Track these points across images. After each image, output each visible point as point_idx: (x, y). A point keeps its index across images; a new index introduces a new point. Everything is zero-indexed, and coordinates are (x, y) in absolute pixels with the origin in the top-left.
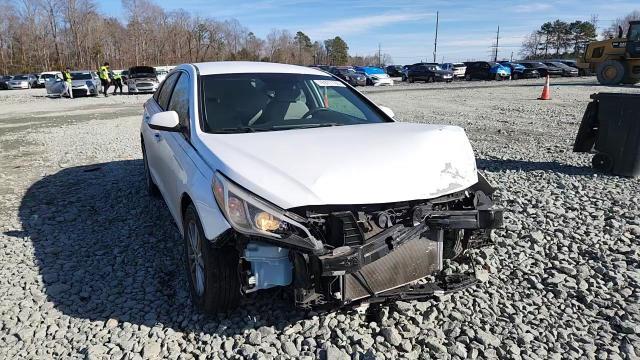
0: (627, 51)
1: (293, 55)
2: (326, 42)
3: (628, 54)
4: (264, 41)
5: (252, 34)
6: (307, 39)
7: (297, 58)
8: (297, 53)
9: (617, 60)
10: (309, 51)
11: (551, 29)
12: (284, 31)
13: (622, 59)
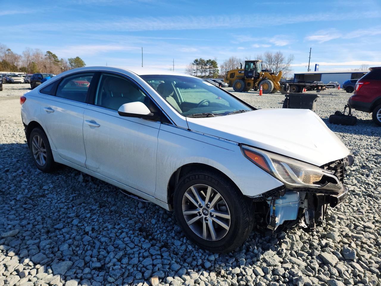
0: (245, 75)
1: (45, 66)
2: (69, 60)
3: (245, 77)
4: (20, 56)
5: (9, 50)
6: (54, 56)
7: (48, 69)
8: (47, 66)
9: (241, 79)
10: (58, 65)
11: (198, 63)
12: (37, 50)
13: (243, 79)
